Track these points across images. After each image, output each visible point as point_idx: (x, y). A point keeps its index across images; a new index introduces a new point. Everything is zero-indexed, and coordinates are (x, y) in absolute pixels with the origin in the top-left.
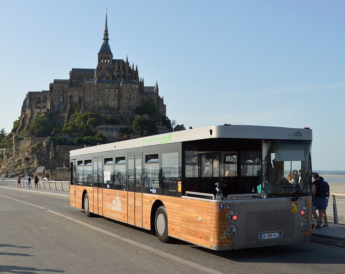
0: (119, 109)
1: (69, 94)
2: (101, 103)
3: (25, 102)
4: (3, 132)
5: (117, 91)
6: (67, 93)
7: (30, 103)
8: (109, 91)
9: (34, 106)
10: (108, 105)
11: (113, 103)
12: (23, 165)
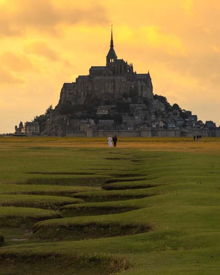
0: (114, 94)
1: (86, 85)
2: (103, 91)
3: (62, 90)
4: (51, 107)
5: (113, 83)
6: (85, 84)
7: (65, 90)
8: (108, 84)
9: (67, 92)
10: (108, 92)
11: (111, 91)
12: (54, 130)
